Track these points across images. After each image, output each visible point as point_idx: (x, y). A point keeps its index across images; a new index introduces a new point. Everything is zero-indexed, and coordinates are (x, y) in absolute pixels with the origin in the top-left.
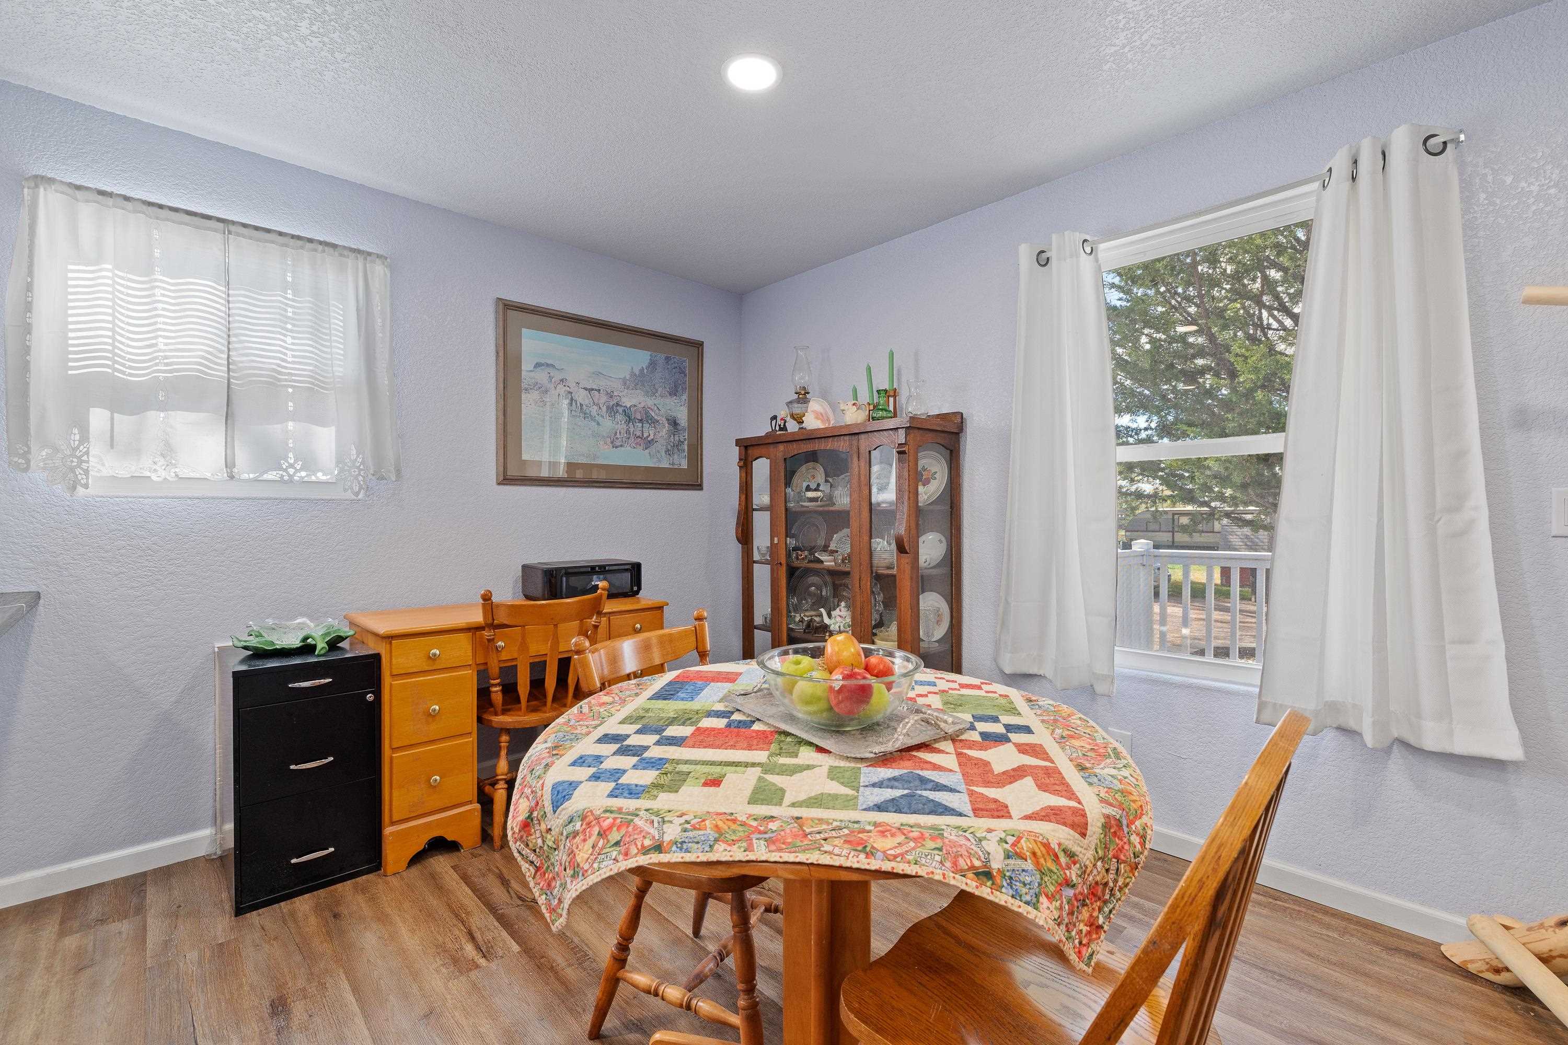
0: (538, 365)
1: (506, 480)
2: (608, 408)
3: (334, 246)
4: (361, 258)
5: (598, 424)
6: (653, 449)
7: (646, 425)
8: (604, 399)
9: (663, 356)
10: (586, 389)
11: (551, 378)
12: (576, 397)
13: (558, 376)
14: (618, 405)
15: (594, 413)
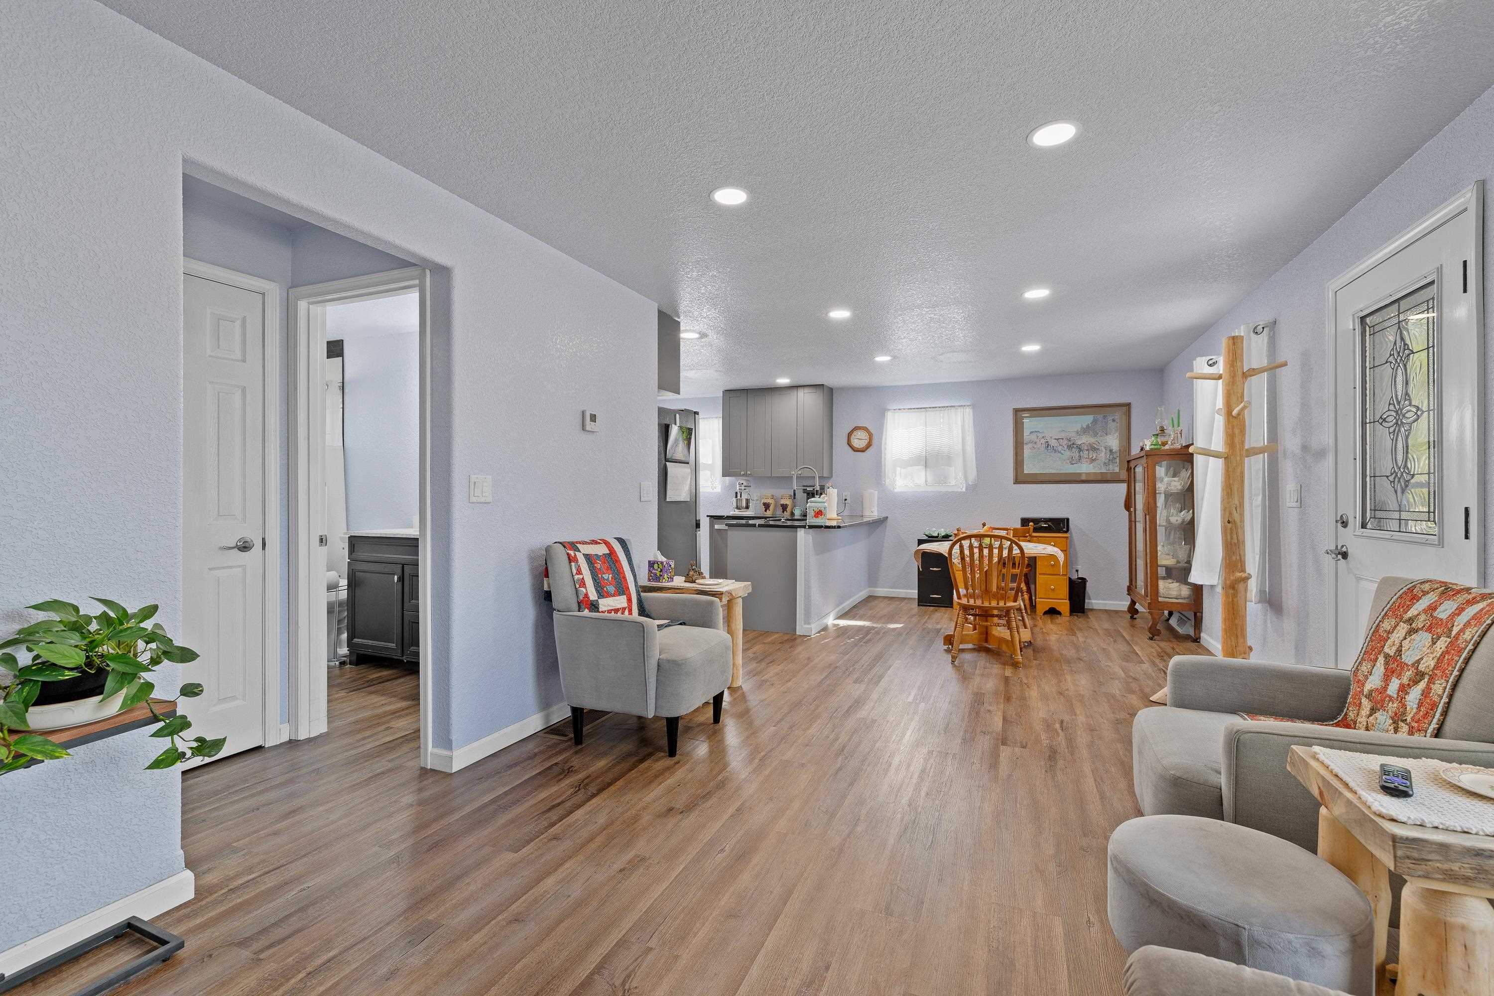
0: (1032, 432)
1: (1017, 481)
2: (1068, 446)
3: (954, 406)
4: (962, 408)
5: (1062, 454)
6: (1095, 463)
7: (1091, 452)
8: (1065, 442)
9: (1102, 416)
10: (1056, 439)
11: (1038, 437)
12: (1050, 443)
13: (1041, 436)
14: (1073, 444)
15: (1060, 449)
